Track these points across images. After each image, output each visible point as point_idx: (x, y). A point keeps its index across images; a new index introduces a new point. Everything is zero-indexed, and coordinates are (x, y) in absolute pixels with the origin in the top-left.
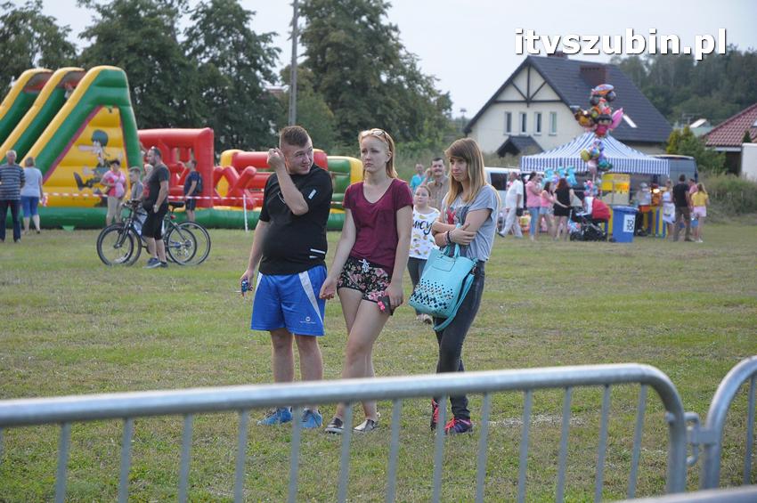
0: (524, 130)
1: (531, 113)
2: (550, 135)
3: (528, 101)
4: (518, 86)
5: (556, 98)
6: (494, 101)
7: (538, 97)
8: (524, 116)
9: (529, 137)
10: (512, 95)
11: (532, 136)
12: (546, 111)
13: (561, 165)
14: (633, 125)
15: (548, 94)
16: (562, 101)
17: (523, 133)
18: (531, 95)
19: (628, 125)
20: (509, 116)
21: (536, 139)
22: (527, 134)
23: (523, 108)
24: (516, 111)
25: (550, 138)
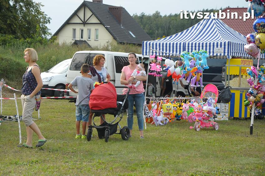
0: (82, 38)
1: (85, 29)
2: (95, 40)
3: (84, 23)
4: (79, 16)
5: (99, 22)
6: (68, 23)
7: (89, 22)
8: (82, 31)
9: (85, 41)
10: (76, 20)
11: (86, 41)
12: (93, 28)
13: (184, 50)
14: (134, 36)
15: (94, 20)
16: (101, 23)
17: (82, 39)
18: (85, 20)
19: (132, 36)
20: (74, 30)
21: (88, 42)
22: (83, 39)
23: (82, 27)
24: (78, 28)
25: (95, 41)
